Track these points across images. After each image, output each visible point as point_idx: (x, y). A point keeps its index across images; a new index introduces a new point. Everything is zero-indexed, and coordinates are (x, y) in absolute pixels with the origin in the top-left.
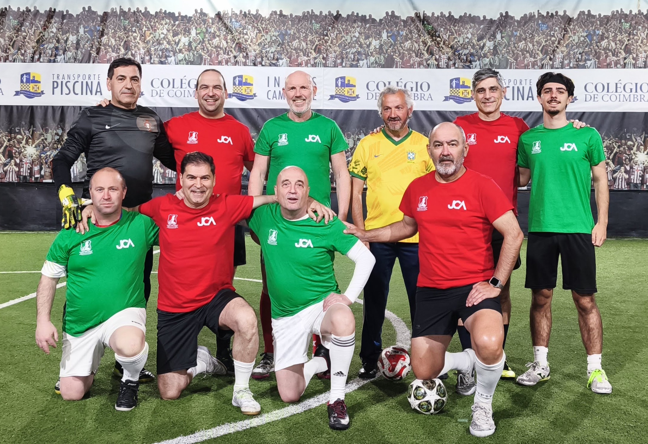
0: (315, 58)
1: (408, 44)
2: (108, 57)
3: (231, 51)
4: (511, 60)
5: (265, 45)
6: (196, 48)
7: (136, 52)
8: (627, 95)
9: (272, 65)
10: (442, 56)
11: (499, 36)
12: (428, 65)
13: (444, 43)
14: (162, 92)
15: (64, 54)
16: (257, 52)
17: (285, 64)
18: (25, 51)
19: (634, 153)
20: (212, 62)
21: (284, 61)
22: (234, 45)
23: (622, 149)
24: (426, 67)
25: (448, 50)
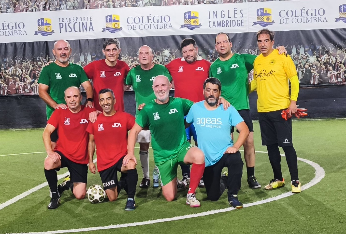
2: (96, 4)
9: (211, 3)
14: (135, 26)
15: (66, 4)
17: (220, 2)
18: (39, 3)
20: (169, 3)
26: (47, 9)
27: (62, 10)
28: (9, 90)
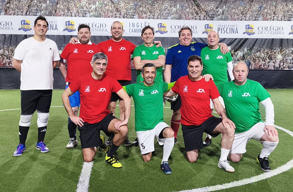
0: (150, 15)
1: (188, 10)
2: (60, 14)
3: (114, 12)
4: (229, 17)
5: (128, 9)
6: (98, 10)
7: (72, 12)
8: (274, 32)
10: (202, 15)
11: (224, 7)
12: (196, 19)
13: (202, 10)
15: (40, 12)
16: (125, 12)
18: (23, 11)
19: (277, 55)
21: (136, 16)
22: (115, 9)
23: (272, 53)
24: (195, 20)
25: (204, 12)
26: (28, 14)
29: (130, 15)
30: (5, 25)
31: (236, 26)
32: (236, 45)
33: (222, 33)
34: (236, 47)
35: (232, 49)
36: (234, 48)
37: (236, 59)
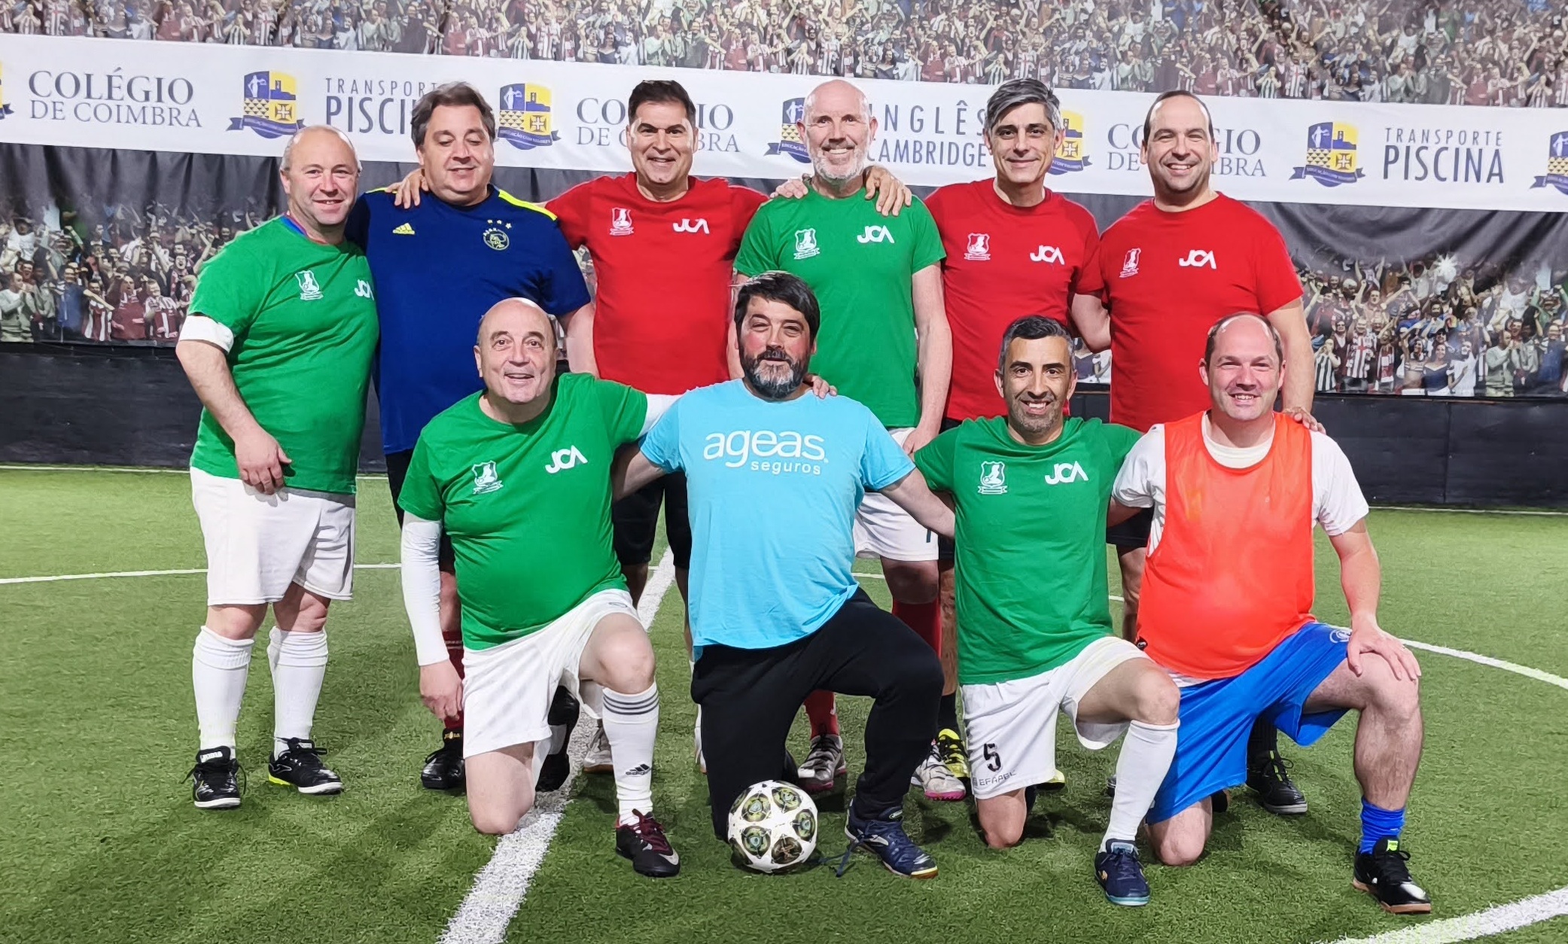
0: (987, 62)
1: (1212, 34)
2: (468, 39)
3: (779, 36)
4: (1457, 82)
5: (863, 24)
6: (690, 24)
7: (539, 29)
9: (880, 75)
10: (1294, 68)
11: (1430, 23)
12: (1259, 88)
13: (1299, 37)
14: (604, 132)
15: (355, 28)
16: (845, 40)
17: (912, 73)
18: (255, 16)
20: (729, 61)
21: (909, 66)
22: (787, 20)
24: (1252, 94)
25: (1308, 53)
26: (285, 40)
27: (340, 48)
28: (115, 324)
29: (871, 60)
30: (154, 96)
31: (1493, 137)
32: (1489, 253)
33: (1412, 175)
34: (1488, 264)
35: (1463, 274)
36: (1476, 269)
37: (1482, 336)
